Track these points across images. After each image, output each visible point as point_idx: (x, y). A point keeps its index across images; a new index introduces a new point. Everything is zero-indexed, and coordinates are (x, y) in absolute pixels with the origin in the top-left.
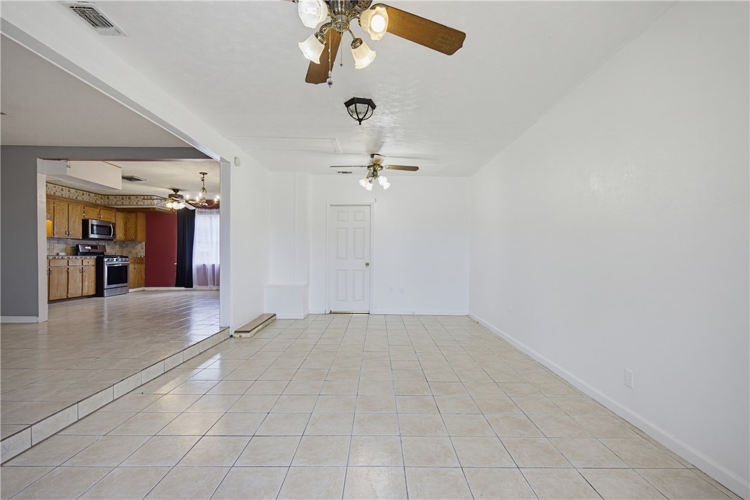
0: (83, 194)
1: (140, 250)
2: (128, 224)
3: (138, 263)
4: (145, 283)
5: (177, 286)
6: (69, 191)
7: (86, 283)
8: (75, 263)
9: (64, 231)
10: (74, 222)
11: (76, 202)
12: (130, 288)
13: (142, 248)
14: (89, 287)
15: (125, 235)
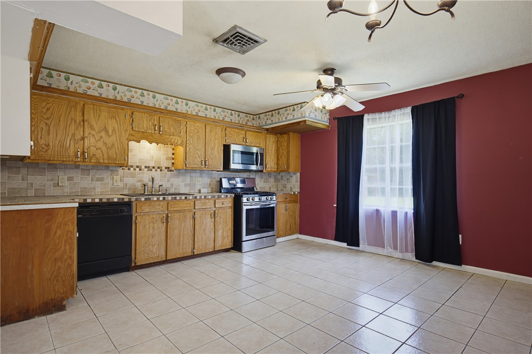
0: (206, 109)
1: (294, 184)
2: (280, 149)
3: (290, 202)
4: (300, 228)
5: (336, 239)
6: (187, 105)
7: (220, 233)
8: (204, 204)
9: (199, 160)
10: (213, 149)
11: (215, 121)
12: (278, 237)
13: (296, 182)
14: (223, 238)
15: (278, 164)
